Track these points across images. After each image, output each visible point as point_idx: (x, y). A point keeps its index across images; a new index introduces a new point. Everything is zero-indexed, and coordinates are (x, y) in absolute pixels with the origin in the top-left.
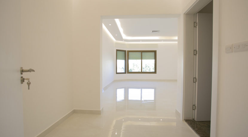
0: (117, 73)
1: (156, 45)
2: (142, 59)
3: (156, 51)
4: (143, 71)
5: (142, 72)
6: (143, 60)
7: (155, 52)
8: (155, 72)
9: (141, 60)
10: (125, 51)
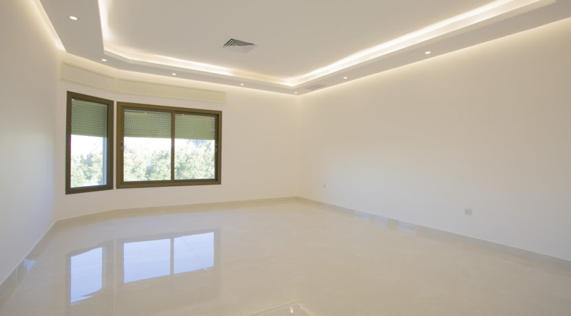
0: (70, 191)
1: (222, 94)
2: (173, 137)
3: (221, 112)
4: (176, 178)
5: (173, 182)
6: (176, 140)
7: (217, 116)
8: (217, 180)
9: (169, 140)
10: (109, 104)
